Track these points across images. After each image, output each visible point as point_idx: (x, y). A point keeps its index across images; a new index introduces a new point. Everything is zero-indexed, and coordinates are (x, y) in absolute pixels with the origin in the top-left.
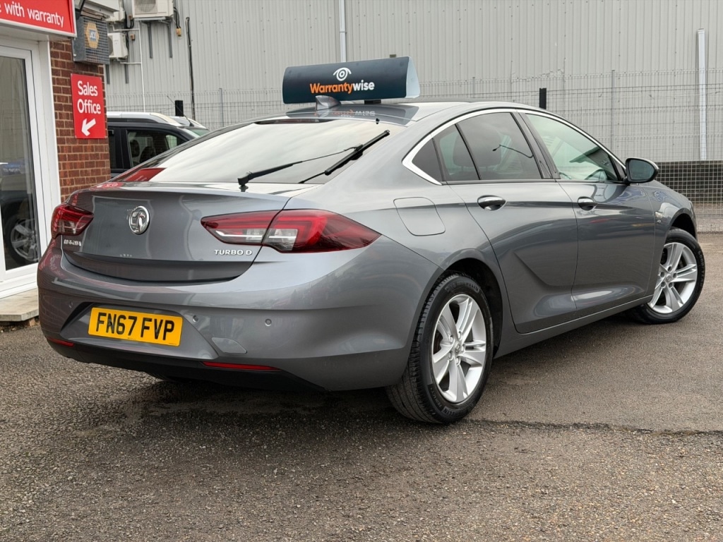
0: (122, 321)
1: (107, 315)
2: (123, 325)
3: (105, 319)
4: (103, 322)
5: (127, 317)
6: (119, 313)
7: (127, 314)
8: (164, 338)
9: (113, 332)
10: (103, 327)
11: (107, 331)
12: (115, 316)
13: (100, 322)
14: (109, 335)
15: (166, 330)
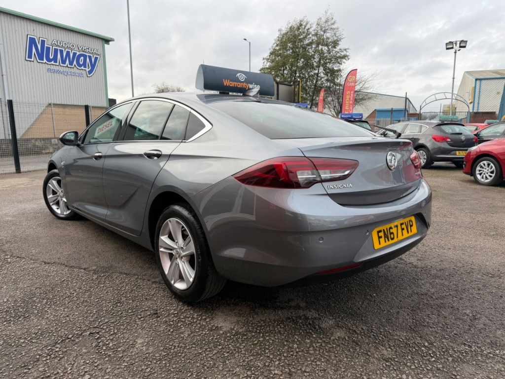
0: (391, 231)
1: (382, 231)
2: (392, 233)
3: (381, 234)
4: (381, 237)
5: (393, 227)
6: (388, 226)
7: (392, 225)
8: (411, 232)
9: (389, 240)
10: (382, 240)
11: (385, 242)
12: (387, 229)
13: (380, 237)
14: (388, 243)
15: (411, 226)
